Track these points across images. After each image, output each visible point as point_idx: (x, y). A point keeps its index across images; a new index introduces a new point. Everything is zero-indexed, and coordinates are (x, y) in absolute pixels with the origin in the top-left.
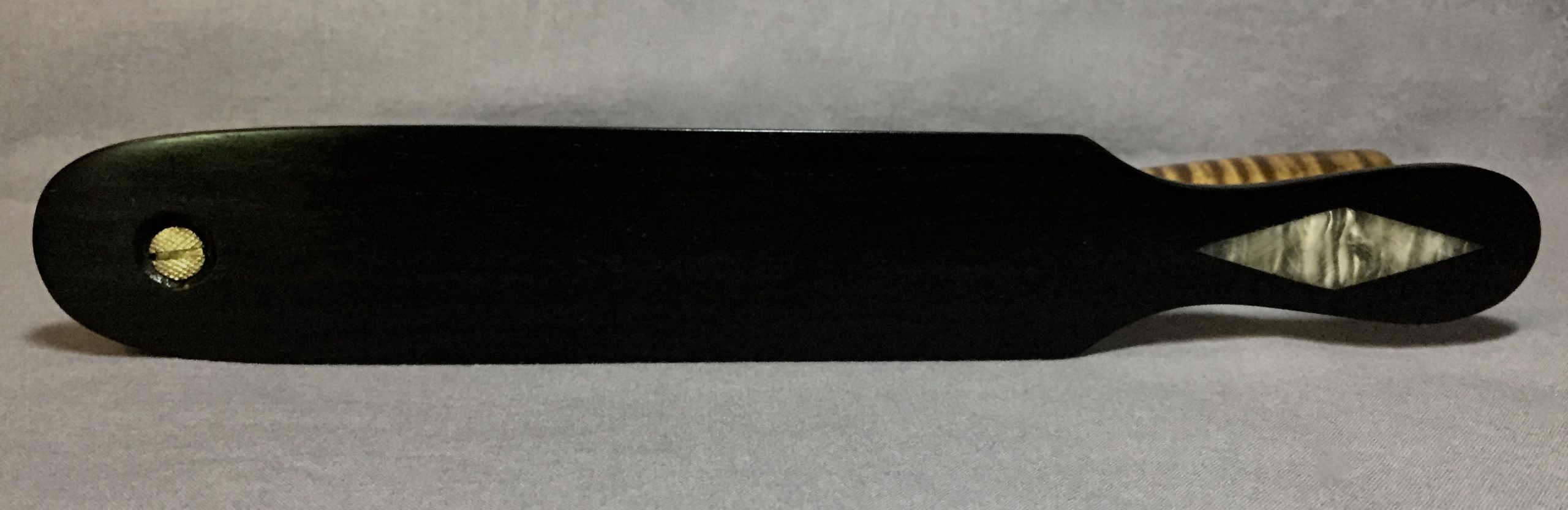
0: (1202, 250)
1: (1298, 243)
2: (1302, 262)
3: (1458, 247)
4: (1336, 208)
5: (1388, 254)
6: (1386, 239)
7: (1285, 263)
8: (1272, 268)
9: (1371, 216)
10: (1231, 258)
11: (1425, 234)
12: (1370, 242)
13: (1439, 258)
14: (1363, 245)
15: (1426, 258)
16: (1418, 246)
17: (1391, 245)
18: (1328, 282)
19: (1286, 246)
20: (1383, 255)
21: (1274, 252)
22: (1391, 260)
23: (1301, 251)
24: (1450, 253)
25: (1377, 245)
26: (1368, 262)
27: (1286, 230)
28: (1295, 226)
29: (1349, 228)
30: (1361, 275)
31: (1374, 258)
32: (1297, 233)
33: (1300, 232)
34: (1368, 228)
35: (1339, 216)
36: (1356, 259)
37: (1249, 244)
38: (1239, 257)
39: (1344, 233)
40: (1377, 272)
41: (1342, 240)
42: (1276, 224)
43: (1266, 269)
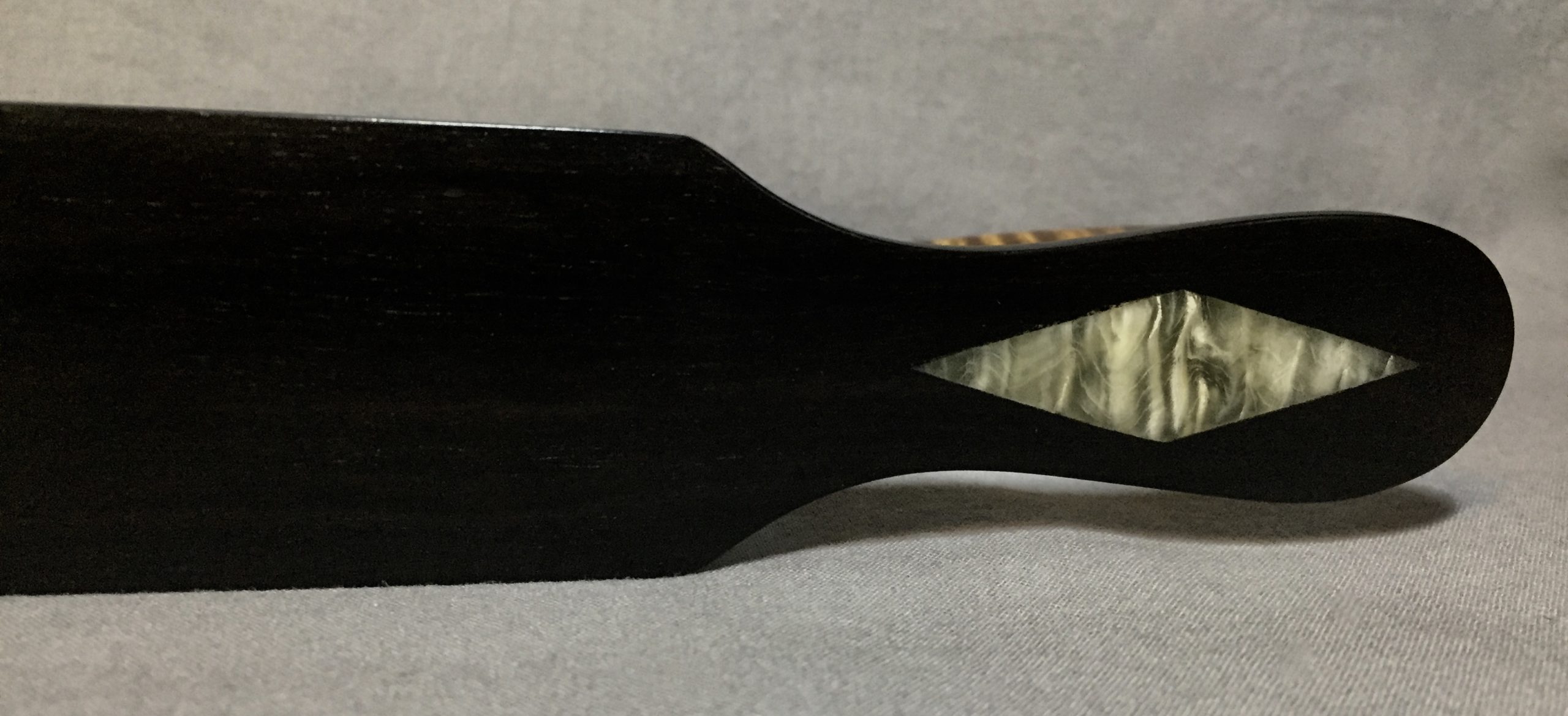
0: (928, 369)
1: (1101, 356)
2: (1107, 391)
3: (1377, 365)
4: (1170, 290)
5: (1257, 376)
6: (1255, 350)
7: (1077, 390)
8: (1054, 405)
9: (1229, 306)
10: (982, 383)
11: (1321, 338)
12: (1227, 355)
13: (1344, 386)
14: (1216, 361)
15: (1323, 384)
16: (1310, 360)
17: (1264, 360)
18: (1153, 429)
19: (1079, 360)
20: (1249, 377)
21: (1057, 373)
22: (1263, 389)
23: (1106, 372)
24: (1364, 377)
25: (1240, 361)
26: (1222, 391)
27: (1079, 333)
28: (1094, 323)
29: (1190, 328)
30: (1210, 413)
31: (1234, 383)
32: (1098, 339)
33: (1105, 336)
34: (1223, 328)
35: (1173, 306)
36: (1203, 387)
37: (1013, 358)
38: (995, 381)
39: (1182, 337)
40: (1239, 409)
41: (1178, 350)
42: (1062, 320)
43: (1044, 405)
